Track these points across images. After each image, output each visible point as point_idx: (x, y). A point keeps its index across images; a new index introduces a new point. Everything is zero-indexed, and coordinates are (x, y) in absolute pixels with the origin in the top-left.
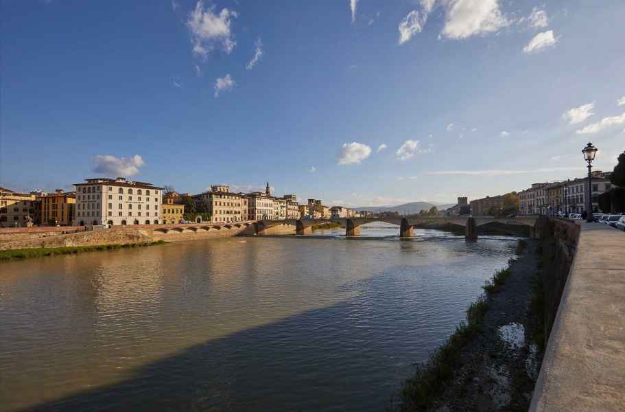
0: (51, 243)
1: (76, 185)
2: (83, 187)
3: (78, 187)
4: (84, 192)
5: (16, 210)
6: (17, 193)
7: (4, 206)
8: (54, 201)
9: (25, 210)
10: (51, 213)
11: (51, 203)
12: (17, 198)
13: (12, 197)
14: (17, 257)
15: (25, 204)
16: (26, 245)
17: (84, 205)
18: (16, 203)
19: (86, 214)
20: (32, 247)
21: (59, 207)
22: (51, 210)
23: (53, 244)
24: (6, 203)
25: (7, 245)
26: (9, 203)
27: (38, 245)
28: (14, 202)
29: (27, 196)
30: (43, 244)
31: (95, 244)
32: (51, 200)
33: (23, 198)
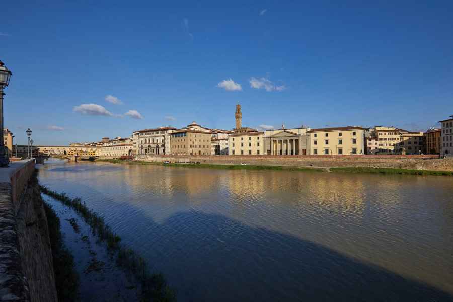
0: (406, 166)
1: (441, 122)
2: (449, 122)
3: (443, 123)
4: (448, 127)
5: (410, 143)
6: (410, 132)
7: (402, 141)
8: (433, 136)
9: (415, 143)
10: (432, 144)
11: (432, 137)
12: (410, 135)
13: (407, 135)
14: (381, 172)
15: (415, 139)
16: (390, 166)
17: (447, 137)
18: (409, 139)
19: (449, 145)
20: (393, 168)
21: (437, 140)
22: (432, 142)
23: (408, 167)
24: (403, 139)
25: (379, 165)
26: (405, 139)
27: (397, 166)
28: (408, 138)
29: (417, 133)
30: (400, 166)
31: (444, 170)
32: (432, 134)
33: (414, 135)
